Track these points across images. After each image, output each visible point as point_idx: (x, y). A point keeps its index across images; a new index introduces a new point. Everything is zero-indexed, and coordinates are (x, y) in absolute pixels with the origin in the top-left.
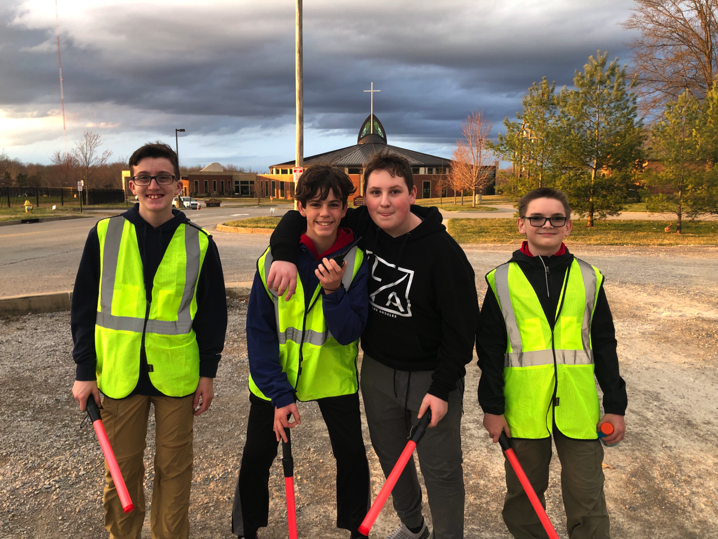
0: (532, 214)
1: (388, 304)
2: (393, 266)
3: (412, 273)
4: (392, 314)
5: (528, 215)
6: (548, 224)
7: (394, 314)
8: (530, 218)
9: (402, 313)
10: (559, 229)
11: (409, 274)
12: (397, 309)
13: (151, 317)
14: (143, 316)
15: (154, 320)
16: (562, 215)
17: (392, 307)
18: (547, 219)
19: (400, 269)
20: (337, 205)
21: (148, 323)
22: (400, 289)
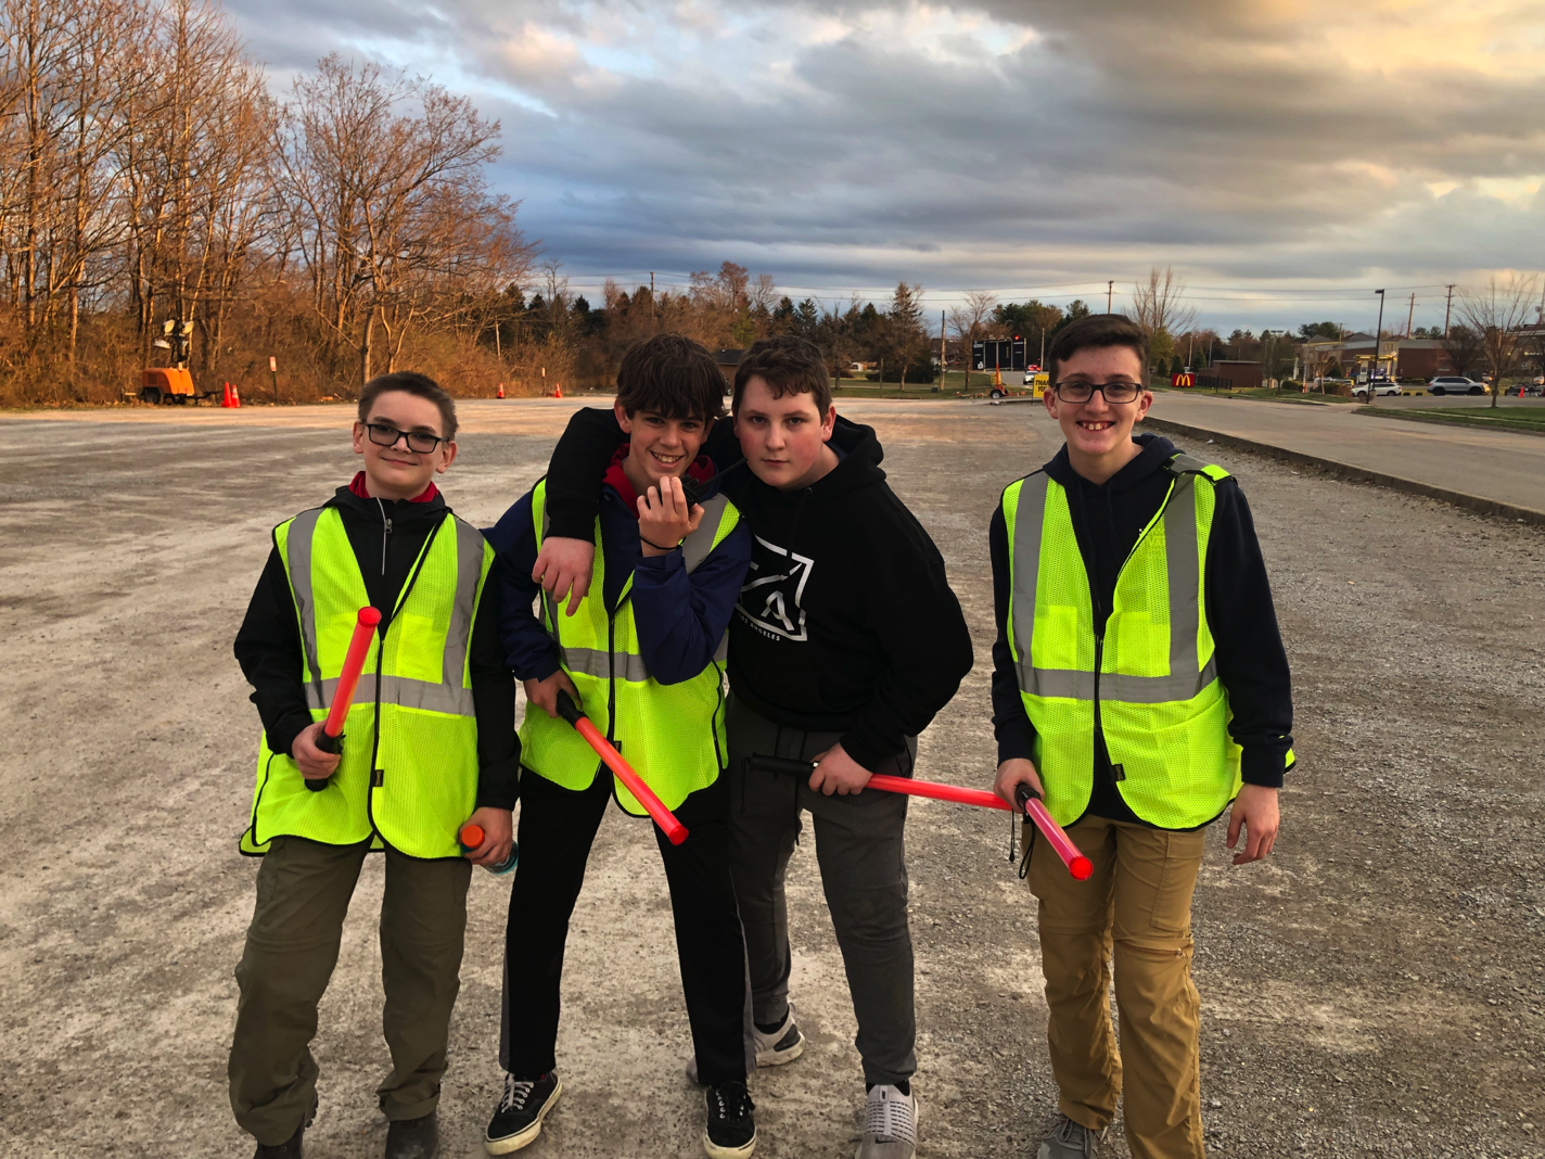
0: (377, 419)
1: (765, 614)
2: (783, 552)
3: (809, 563)
4: (772, 633)
5: (370, 420)
6: (402, 443)
7: (777, 635)
8: (370, 426)
9: (790, 633)
10: (422, 456)
11: (804, 566)
12: (780, 625)
13: (1104, 669)
14: (1091, 668)
15: (1111, 675)
16: (433, 431)
17: (771, 620)
18: (402, 434)
19: (795, 557)
20: (696, 426)
21: (1101, 680)
22: (788, 588)
